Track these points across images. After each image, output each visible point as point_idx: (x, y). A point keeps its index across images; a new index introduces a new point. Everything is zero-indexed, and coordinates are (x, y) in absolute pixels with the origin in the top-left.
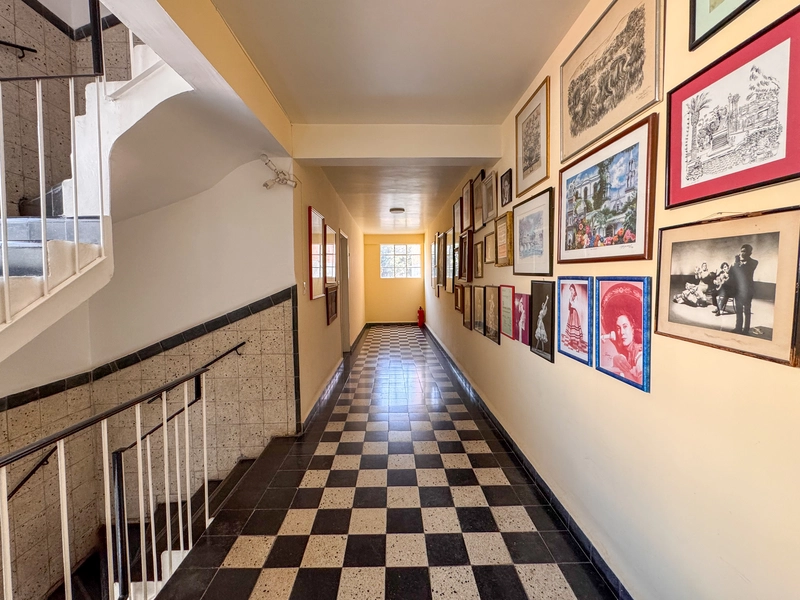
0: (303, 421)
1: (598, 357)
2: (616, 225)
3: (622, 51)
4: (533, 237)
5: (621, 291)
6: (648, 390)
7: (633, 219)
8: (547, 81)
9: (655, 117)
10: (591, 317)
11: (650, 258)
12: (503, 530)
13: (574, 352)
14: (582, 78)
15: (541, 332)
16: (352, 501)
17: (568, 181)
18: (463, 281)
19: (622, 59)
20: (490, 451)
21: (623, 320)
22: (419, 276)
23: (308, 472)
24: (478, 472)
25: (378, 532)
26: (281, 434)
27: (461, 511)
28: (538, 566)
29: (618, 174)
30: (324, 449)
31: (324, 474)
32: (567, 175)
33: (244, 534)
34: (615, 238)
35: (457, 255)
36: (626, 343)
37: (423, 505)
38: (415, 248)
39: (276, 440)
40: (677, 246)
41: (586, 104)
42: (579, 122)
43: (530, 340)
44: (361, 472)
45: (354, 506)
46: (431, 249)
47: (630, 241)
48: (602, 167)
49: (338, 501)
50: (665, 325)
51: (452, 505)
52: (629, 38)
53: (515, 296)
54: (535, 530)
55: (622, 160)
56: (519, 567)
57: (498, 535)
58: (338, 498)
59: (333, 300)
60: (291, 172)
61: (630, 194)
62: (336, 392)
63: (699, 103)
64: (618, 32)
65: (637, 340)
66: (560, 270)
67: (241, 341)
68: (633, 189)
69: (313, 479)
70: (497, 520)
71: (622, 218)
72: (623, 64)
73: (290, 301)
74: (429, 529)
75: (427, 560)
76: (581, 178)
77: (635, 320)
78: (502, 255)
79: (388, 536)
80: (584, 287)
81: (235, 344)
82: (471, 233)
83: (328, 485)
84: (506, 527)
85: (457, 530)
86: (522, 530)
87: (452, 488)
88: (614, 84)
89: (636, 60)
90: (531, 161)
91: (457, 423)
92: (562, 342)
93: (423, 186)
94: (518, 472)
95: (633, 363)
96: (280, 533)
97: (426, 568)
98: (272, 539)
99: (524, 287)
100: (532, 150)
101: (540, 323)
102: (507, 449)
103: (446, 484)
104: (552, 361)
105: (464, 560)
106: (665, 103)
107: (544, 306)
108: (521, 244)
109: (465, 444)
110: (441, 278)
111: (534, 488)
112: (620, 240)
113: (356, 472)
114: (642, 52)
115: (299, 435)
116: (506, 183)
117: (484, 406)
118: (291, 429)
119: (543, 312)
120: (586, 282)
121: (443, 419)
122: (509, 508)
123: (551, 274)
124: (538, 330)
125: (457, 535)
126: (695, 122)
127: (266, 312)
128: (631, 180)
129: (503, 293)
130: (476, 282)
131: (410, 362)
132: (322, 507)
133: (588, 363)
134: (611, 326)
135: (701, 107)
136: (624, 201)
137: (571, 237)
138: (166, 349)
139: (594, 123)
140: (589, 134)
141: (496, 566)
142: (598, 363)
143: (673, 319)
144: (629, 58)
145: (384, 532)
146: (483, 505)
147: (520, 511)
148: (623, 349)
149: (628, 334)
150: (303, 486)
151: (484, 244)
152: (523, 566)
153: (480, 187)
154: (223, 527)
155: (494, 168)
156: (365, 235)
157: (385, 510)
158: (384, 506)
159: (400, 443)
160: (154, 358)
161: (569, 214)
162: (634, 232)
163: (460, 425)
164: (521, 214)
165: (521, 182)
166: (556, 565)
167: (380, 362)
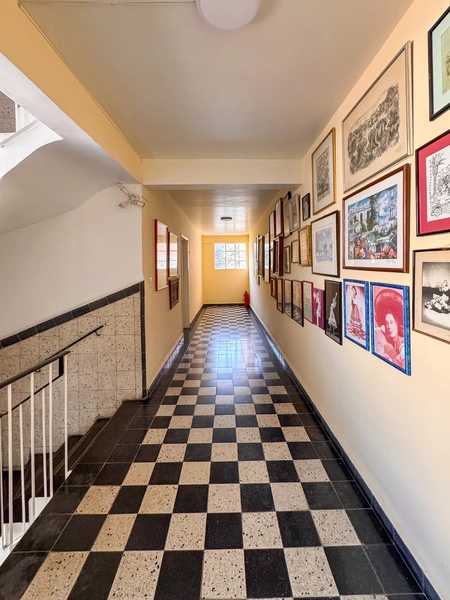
0: (148, 387)
1: (373, 344)
2: (383, 244)
3: (384, 116)
4: (325, 247)
5: (388, 295)
6: (410, 374)
7: (395, 241)
8: (333, 131)
9: (408, 166)
10: (367, 313)
11: (408, 272)
12: (303, 480)
13: (356, 338)
14: (357, 132)
15: (332, 320)
16: (183, 456)
17: (349, 208)
18: (276, 275)
19: (384, 121)
20: (295, 412)
21: (390, 317)
22: (245, 267)
23: (150, 430)
24: (285, 430)
25: (203, 483)
26: (130, 398)
27: (270, 464)
28: (329, 512)
29: (383, 206)
30: (164, 411)
31: (163, 432)
32: (349, 202)
33: (95, 484)
34: (383, 254)
35: (272, 253)
36: (393, 335)
37: (240, 459)
38: (242, 246)
39: (126, 403)
40: (425, 265)
41: (360, 151)
42: (356, 164)
43: (325, 326)
44: (192, 430)
45: (185, 460)
46: (254, 247)
47: (393, 258)
48: (373, 199)
49: (172, 455)
50: (419, 325)
51: (263, 459)
52: (389, 106)
53: (314, 290)
54: (329, 480)
55: (386, 196)
56: (314, 513)
57: (299, 485)
58: (172, 453)
59: (175, 290)
60: (141, 195)
61: (392, 222)
62: (177, 362)
63: (437, 160)
64: (381, 102)
65: (400, 334)
66: (345, 274)
67: (100, 325)
68: (394, 218)
69: (154, 436)
70: (298, 472)
71: (387, 239)
72: (385, 124)
73: (139, 294)
74: (243, 480)
75: (240, 507)
76: (358, 205)
77: (398, 318)
78: (304, 258)
79: (211, 486)
80: (362, 288)
81: (95, 327)
82: (282, 239)
83: (165, 442)
84: (305, 478)
85: (266, 480)
86: (318, 480)
87: (264, 444)
88: (379, 139)
89: (394, 123)
90: (323, 188)
91: (270, 388)
92: (347, 330)
93: (246, 202)
94: (318, 430)
95: (398, 352)
96: (124, 484)
97: (240, 514)
98: (117, 489)
99: (320, 284)
100: (323, 181)
101: (332, 313)
102: (310, 411)
103: (259, 441)
104: (341, 343)
105: (270, 507)
106: (414, 156)
107: (334, 301)
108: (317, 251)
109: (276, 406)
110: (261, 271)
111: (328, 444)
112: (386, 256)
113: (188, 430)
114: (398, 118)
115: (145, 398)
116: (306, 203)
117: (292, 374)
118: (139, 394)
119: (333, 305)
120: (363, 285)
121: (260, 385)
122: (309, 461)
123: (338, 276)
124: (330, 319)
125: (265, 484)
126: (435, 174)
127: (119, 302)
128: (393, 212)
129: (305, 287)
130: (285, 276)
131: (236, 336)
132: (159, 461)
133: (366, 348)
134: (382, 322)
135: (439, 163)
136: (388, 226)
137: (352, 250)
138: (40, 331)
139: (366, 166)
140: (363, 174)
141: (295, 512)
142: (373, 349)
143: (425, 320)
144: (388, 121)
145: (207, 483)
146: (287, 459)
147: (317, 463)
148: (390, 340)
149: (394, 328)
150: (145, 442)
151: (291, 248)
152: (317, 511)
153: (287, 204)
154: (79, 478)
155: (297, 192)
156: (202, 236)
157: (209, 463)
158: (208, 459)
159: (224, 405)
160: (31, 338)
161: (350, 232)
162: (395, 250)
163: (273, 390)
164: (317, 228)
165: (317, 204)
166: (344, 511)
167: (212, 337)
